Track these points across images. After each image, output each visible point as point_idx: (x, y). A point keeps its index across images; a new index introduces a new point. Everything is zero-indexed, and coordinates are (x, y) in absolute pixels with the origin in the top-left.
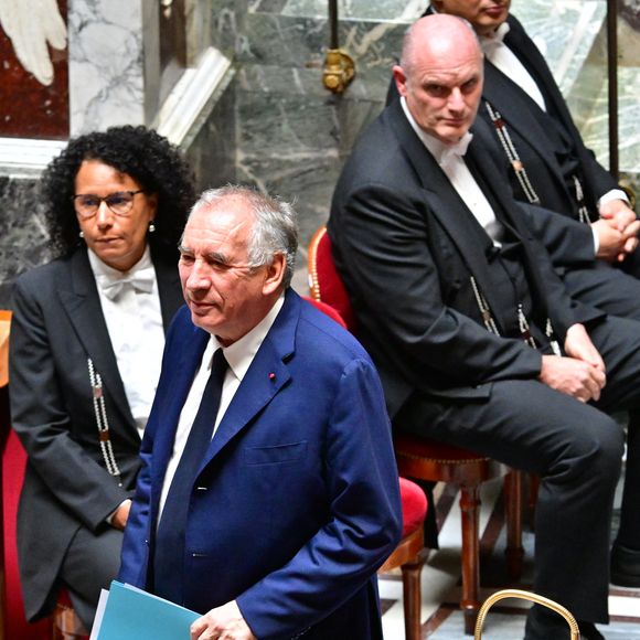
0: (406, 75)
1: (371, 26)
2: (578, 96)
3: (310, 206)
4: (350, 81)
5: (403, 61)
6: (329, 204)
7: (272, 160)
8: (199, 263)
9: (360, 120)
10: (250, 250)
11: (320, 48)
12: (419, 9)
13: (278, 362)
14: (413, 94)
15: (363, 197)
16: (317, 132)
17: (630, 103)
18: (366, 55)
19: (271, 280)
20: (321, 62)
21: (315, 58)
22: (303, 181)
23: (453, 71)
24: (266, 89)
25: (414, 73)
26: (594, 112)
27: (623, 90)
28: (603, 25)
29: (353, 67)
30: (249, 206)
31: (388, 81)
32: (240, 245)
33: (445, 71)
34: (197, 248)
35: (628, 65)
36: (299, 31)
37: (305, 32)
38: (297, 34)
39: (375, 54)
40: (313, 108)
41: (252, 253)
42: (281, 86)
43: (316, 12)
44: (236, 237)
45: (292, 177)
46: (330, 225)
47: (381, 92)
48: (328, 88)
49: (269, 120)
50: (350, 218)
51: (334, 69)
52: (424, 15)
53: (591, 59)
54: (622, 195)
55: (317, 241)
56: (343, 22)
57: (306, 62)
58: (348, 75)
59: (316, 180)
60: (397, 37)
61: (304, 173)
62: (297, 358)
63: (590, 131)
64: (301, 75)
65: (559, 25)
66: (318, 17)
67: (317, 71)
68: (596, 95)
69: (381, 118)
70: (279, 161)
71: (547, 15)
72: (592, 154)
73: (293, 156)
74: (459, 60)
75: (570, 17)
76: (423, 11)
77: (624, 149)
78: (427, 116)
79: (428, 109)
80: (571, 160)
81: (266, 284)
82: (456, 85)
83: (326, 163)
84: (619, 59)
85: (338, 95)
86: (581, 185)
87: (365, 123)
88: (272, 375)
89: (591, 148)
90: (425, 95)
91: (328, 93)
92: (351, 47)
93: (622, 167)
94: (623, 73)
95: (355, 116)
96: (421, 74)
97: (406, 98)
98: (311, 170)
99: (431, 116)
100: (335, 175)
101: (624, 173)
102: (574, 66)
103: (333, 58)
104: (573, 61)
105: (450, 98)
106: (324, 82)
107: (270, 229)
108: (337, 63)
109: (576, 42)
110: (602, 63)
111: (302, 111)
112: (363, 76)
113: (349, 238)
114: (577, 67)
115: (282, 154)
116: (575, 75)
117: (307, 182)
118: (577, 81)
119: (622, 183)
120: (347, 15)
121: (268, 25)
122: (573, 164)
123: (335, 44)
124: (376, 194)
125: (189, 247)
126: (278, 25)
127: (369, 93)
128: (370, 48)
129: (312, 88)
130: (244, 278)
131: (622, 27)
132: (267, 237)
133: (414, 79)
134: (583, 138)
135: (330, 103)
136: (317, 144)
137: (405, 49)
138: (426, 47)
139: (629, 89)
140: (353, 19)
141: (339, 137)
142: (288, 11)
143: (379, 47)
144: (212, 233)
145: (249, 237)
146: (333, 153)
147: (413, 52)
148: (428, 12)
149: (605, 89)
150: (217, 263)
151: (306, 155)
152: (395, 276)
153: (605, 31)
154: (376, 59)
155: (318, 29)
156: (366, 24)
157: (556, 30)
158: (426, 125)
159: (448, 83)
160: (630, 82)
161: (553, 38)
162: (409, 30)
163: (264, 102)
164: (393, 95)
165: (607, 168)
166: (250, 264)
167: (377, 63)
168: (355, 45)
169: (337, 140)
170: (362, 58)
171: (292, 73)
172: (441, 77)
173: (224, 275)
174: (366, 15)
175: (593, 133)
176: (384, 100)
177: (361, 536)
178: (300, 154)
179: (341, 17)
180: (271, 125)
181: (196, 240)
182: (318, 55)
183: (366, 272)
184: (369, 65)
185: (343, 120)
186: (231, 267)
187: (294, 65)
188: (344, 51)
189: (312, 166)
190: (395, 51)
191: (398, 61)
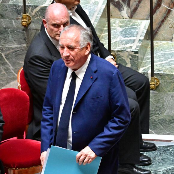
0: (46, 21)
1: (36, 7)
2: (98, 27)
3: (18, 61)
4: (30, 23)
5: (45, 17)
6: (24, 61)
7: (6, 48)
8: (66, 49)
9: (33, 35)
10: (80, 43)
11: (20, 14)
12: (50, 1)
13: (92, 73)
14: (49, 27)
15: (34, 58)
16: (20, 39)
17: (114, 29)
18: (34, 15)
19: (87, 50)
20: (21, 18)
21: (19, 17)
22: (16, 54)
23: (60, 20)
24: (4, 26)
25: (49, 21)
26: (104, 32)
27: (112, 25)
28: (106, 6)
29: (31, 19)
30: (78, 30)
31: (41, 23)
32: (77, 42)
33: (59, 20)
34: (65, 44)
35: (113, 18)
36: (14, 8)
37: (16, 9)
38: (13, 9)
39: (37, 16)
40: (19, 32)
41: (81, 44)
42: (9, 25)
43: (19, 3)
44: (76, 40)
45: (12, 53)
46: (24, 67)
47: (39, 27)
48: (23, 26)
49: (6, 35)
50: (30, 65)
51: (25, 20)
52: (52, 3)
53: (102, 16)
54: (112, 57)
55: (20, 72)
56: (27, 5)
57: (16, 18)
58: (29, 21)
59: (20, 54)
60: (44, 10)
61: (16, 51)
62: (98, 71)
63: (102, 38)
64: (15, 22)
65: (93, 6)
66: (20, 4)
67: (20, 21)
68: (104, 27)
69: (39, 34)
70: (9, 48)
71: (89, 3)
72: (103, 45)
73: (13, 46)
74: (63, 17)
75: (96, 3)
76: (52, 2)
77: (113, 43)
78: (53, 34)
79: (53, 32)
80: (96, 47)
81: (86, 52)
82: (62, 24)
83: (23, 48)
84: (111, 16)
85: (26, 28)
86: (99, 54)
87: (34, 36)
88: (92, 77)
89: (102, 43)
90: (52, 27)
91: (23, 27)
92: (30, 13)
93: (112, 49)
94: (112, 20)
95: (31, 34)
96: (51, 21)
97: (46, 28)
98: (18, 50)
99: (54, 34)
100: (26, 52)
101: (113, 50)
102: (97, 18)
103: (24, 16)
104: (97, 17)
105: (60, 28)
106: (22, 24)
107: (85, 36)
108: (26, 18)
109: (98, 11)
110: (106, 17)
111: (15, 33)
112: (33, 22)
113: (30, 71)
114: (98, 18)
115: (9, 46)
116: (98, 21)
117: (17, 54)
118: (98, 23)
119: (112, 53)
120: (29, 4)
121: (5, 7)
122: (97, 48)
123: (25, 12)
124: (38, 57)
125: (62, 44)
126: (8, 7)
127: (35, 27)
128: (36, 13)
129: (18, 26)
130: (80, 51)
131: (112, 6)
132: (84, 38)
133: (49, 23)
134: (100, 40)
135: (24, 30)
136: (20, 43)
137: (46, 14)
138: (53, 13)
139: (114, 25)
140: (30, 5)
141: (26, 40)
142: (11, 3)
143: (38, 13)
144: (68, 40)
145: (79, 39)
146: (25, 45)
147: (49, 14)
148: (53, 2)
149: (107, 25)
150: (71, 48)
151: (17, 46)
152: (44, 82)
153: (107, 7)
154: (38, 17)
155: (20, 8)
156: (34, 6)
157: (92, 7)
158: (53, 36)
159: (59, 24)
160: (114, 23)
161: (91, 10)
162: (47, 8)
163: (4, 30)
164: (43, 27)
165: (107, 49)
166: (81, 47)
167: (38, 18)
168: (31, 12)
169: (26, 41)
170: (33, 17)
171: (12, 21)
172: (58, 22)
173: (74, 51)
174: (34, 3)
175: (103, 39)
176: (40, 29)
177: (123, 121)
178: (15, 45)
179: (27, 4)
180: (6, 37)
181: (64, 42)
182: (20, 16)
183: (35, 81)
184: (36, 19)
185: (28, 36)
186: (75, 49)
187: (13, 19)
188: (28, 14)
189: (19, 49)
190: (44, 14)
191: (44, 17)
